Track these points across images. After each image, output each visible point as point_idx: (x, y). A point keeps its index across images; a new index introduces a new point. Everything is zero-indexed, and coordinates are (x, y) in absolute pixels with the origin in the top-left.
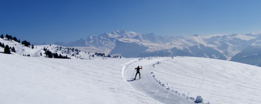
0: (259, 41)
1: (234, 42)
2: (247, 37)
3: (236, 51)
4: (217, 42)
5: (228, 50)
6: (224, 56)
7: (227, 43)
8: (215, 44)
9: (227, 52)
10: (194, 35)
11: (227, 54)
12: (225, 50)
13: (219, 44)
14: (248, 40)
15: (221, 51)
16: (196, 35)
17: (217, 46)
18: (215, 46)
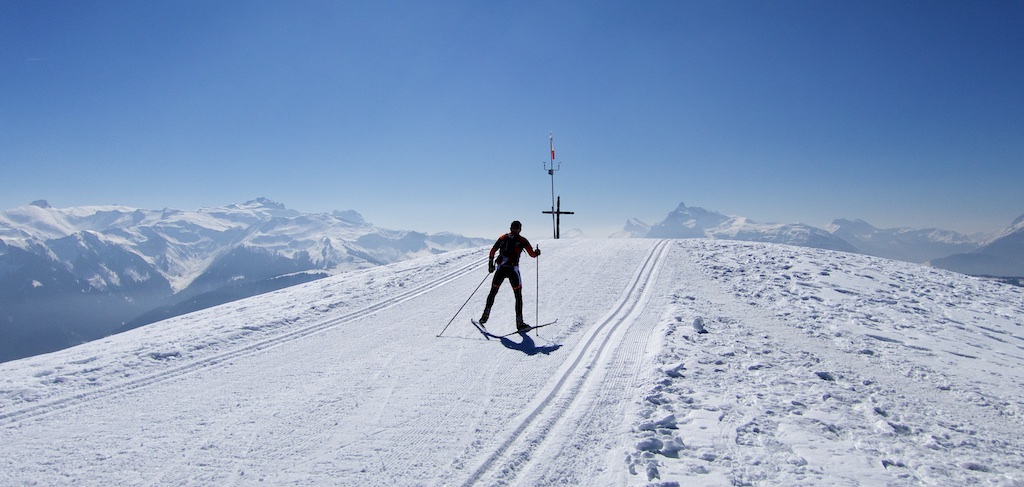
0: (260, 234)
1: (182, 232)
2: (215, 220)
3: (190, 258)
4: (132, 231)
5: (167, 255)
6: (160, 274)
7: (161, 235)
8: (128, 236)
9: (166, 262)
10: (35, 203)
11: (165, 268)
12: (158, 257)
13: (140, 237)
14: (223, 229)
15: (148, 259)
16: (43, 204)
17: (134, 241)
18: (129, 242)
